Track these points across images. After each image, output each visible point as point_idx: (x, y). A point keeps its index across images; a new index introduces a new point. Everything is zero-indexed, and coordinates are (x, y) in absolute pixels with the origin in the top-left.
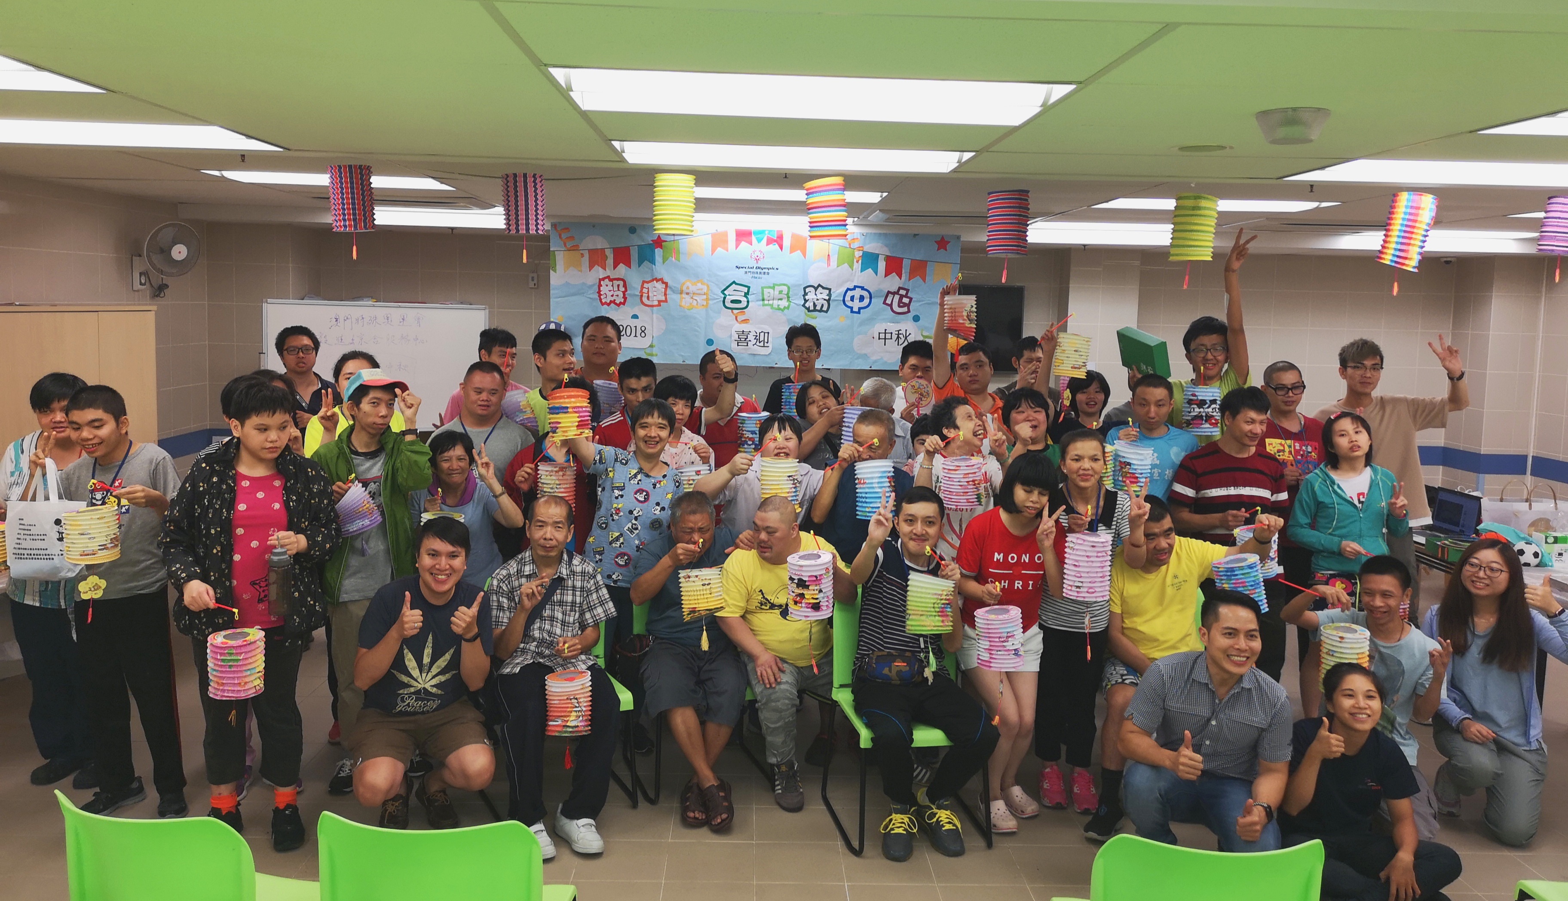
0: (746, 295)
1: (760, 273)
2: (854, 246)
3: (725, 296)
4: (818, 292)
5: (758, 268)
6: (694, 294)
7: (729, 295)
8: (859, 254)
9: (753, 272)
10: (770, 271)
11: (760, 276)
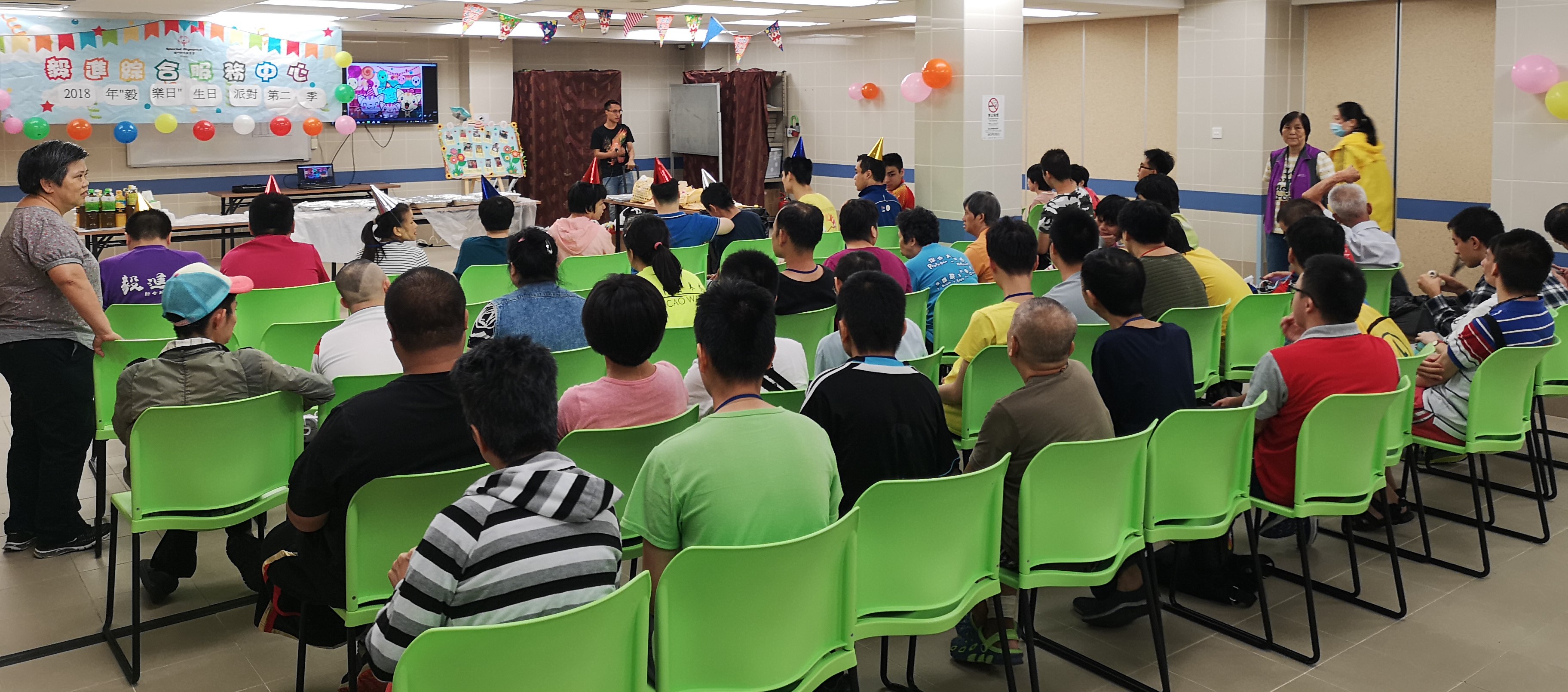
0: (176, 69)
1: (187, 53)
2: (261, 33)
3: (159, 70)
4: (235, 66)
5: (185, 49)
6: (132, 69)
7: (162, 70)
8: (265, 39)
9: (181, 53)
10: (195, 51)
11: (187, 55)
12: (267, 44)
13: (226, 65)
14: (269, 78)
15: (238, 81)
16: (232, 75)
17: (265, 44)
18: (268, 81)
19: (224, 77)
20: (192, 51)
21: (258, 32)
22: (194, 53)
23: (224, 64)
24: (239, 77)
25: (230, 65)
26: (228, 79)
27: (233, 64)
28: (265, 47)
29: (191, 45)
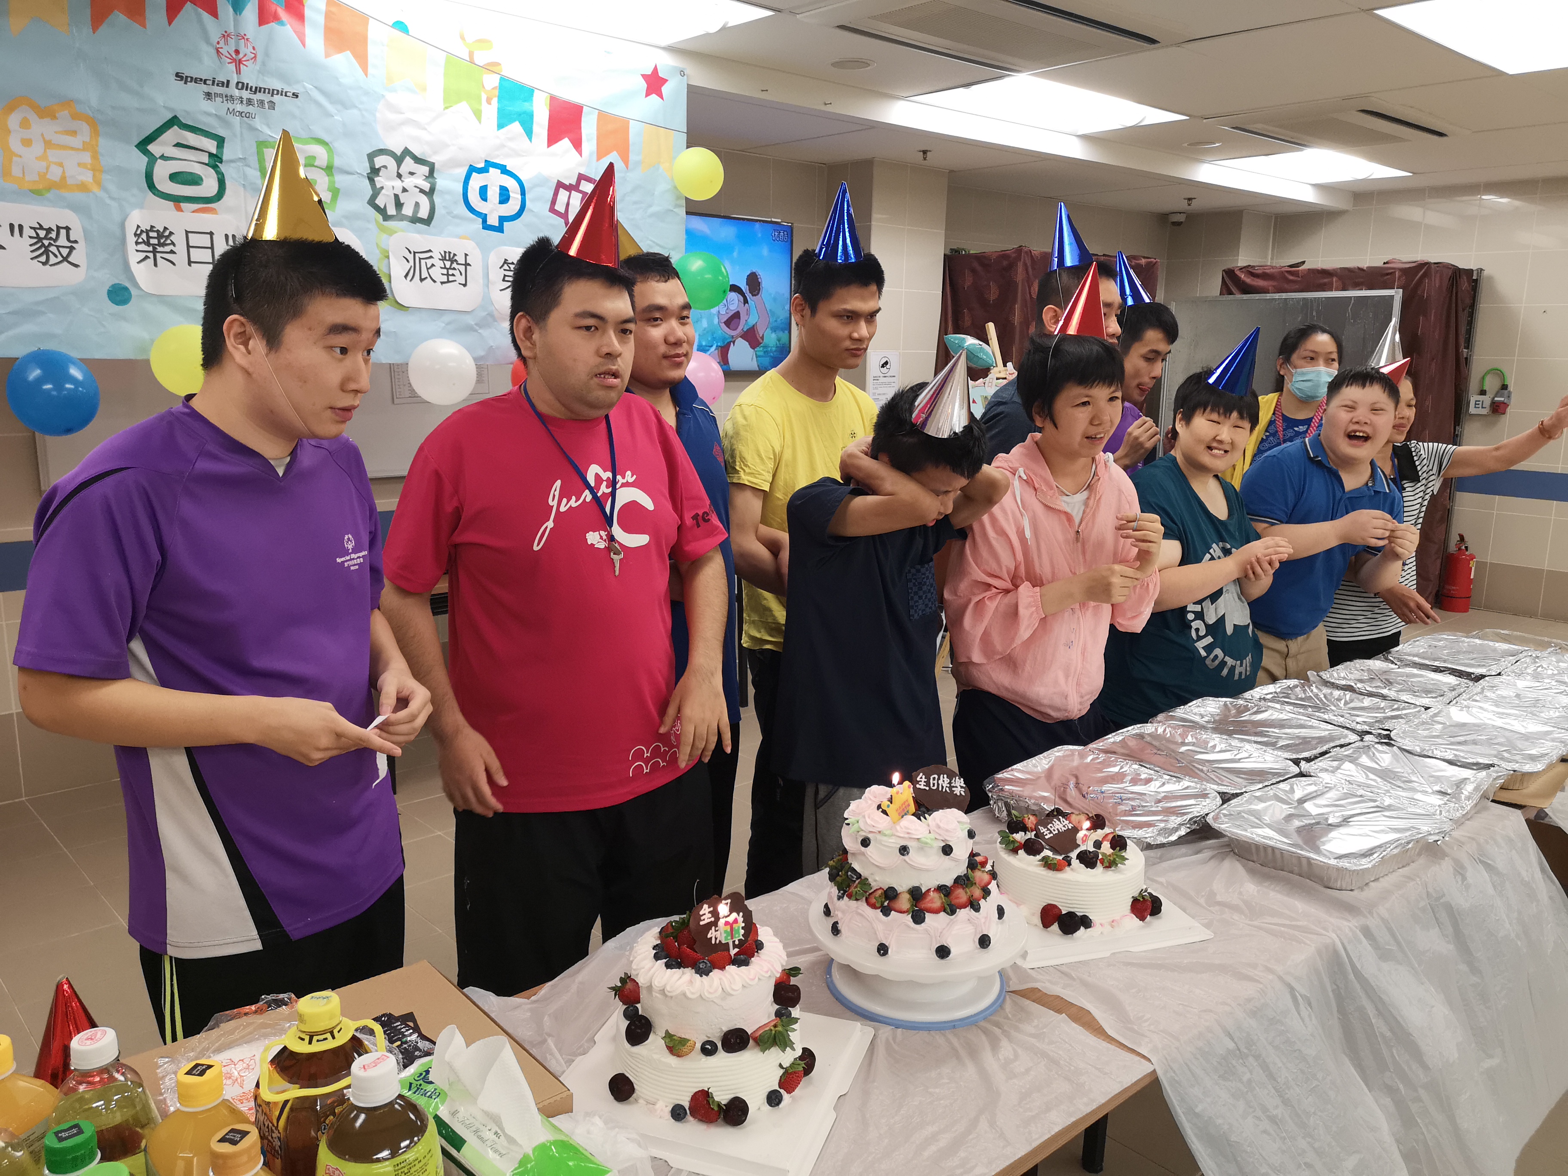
0: (215, 160)
1: (250, 102)
2: (481, 58)
3: (152, 160)
4: (404, 170)
5: (242, 86)
6: (48, 144)
7: (163, 157)
8: (492, 81)
9: (230, 98)
10: (276, 98)
11: (250, 109)
12: (495, 101)
13: (379, 161)
14: (502, 219)
15: (415, 220)
16: (396, 196)
17: (489, 101)
18: (500, 229)
19: (372, 202)
20: (266, 98)
21: (471, 54)
22: (272, 105)
23: (371, 157)
24: (417, 204)
25: (391, 163)
26: (382, 211)
27: (399, 160)
28: (491, 112)
29: (263, 72)
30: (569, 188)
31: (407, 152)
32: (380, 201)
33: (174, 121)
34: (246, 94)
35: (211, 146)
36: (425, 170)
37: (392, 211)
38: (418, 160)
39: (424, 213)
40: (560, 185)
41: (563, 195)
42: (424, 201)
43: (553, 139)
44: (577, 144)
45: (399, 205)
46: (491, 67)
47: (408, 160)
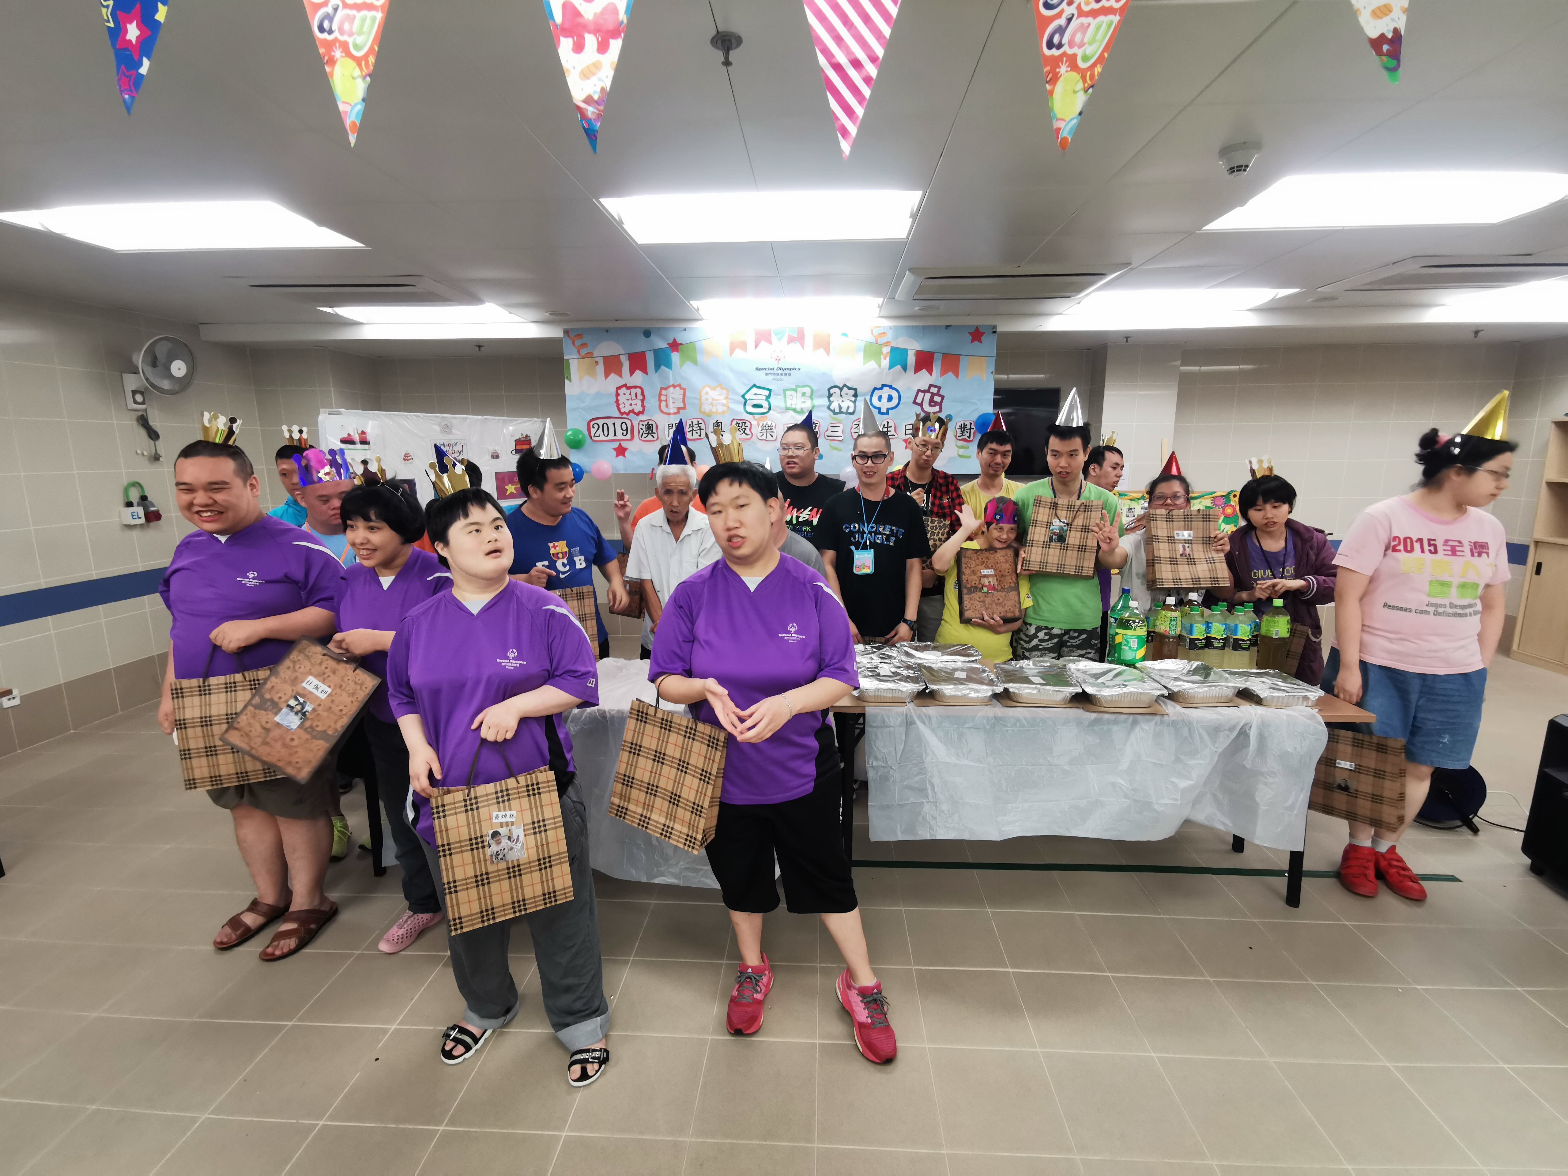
0: (768, 397)
1: (782, 374)
2: (881, 341)
3: (746, 401)
4: (843, 393)
5: (779, 369)
6: (713, 399)
7: (750, 399)
8: (886, 350)
9: (774, 374)
10: (792, 372)
11: (782, 377)
12: (888, 358)
13: (832, 391)
14: (888, 409)
15: (847, 413)
16: (839, 405)
17: (885, 358)
18: (887, 413)
19: (829, 408)
20: (788, 372)
21: (877, 340)
22: (790, 375)
23: (829, 390)
24: (848, 407)
25: (837, 390)
26: (833, 411)
27: (841, 389)
28: (885, 363)
29: (787, 362)
30: (924, 392)
31: (845, 385)
32: (832, 407)
33: (754, 386)
34: (780, 372)
35: (767, 393)
36: (853, 392)
37: (837, 410)
38: (849, 388)
39: (851, 410)
40: (919, 391)
41: (921, 395)
42: (851, 405)
43: (917, 369)
44: (930, 372)
45: (840, 408)
46: (887, 344)
47: (845, 388)
